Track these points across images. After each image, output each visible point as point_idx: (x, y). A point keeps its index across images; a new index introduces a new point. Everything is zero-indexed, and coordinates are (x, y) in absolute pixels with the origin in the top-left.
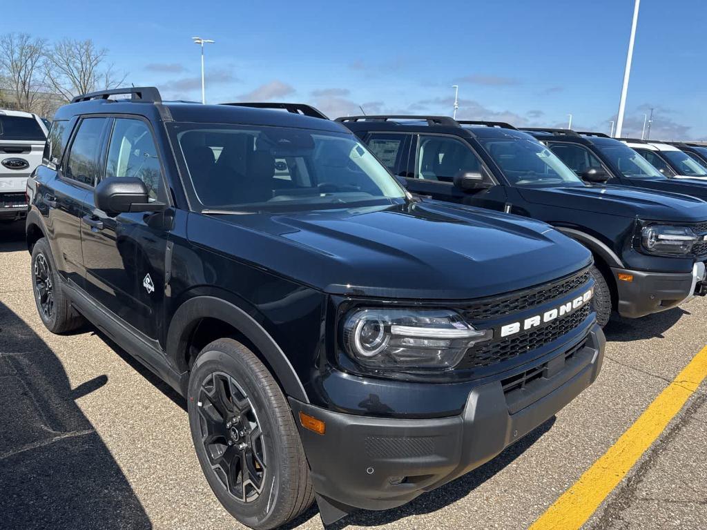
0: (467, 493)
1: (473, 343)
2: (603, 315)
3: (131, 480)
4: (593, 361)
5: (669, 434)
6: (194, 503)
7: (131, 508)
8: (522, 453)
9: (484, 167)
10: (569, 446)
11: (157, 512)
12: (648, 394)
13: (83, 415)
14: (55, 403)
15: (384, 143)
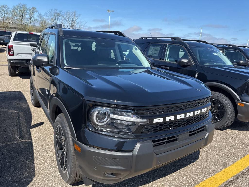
0: (151, 182)
1: (140, 124)
2: (231, 119)
3: (35, 159)
4: (206, 137)
5: (246, 171)
6: (52, 170)
7: (31, 169)
8: (179, 170)
9: (190, 57)
10: (200, 170)
11: (39, 171)
12: (243, 153)
13: (31, 135)
14: (24, 129)
15: (155, 47)
